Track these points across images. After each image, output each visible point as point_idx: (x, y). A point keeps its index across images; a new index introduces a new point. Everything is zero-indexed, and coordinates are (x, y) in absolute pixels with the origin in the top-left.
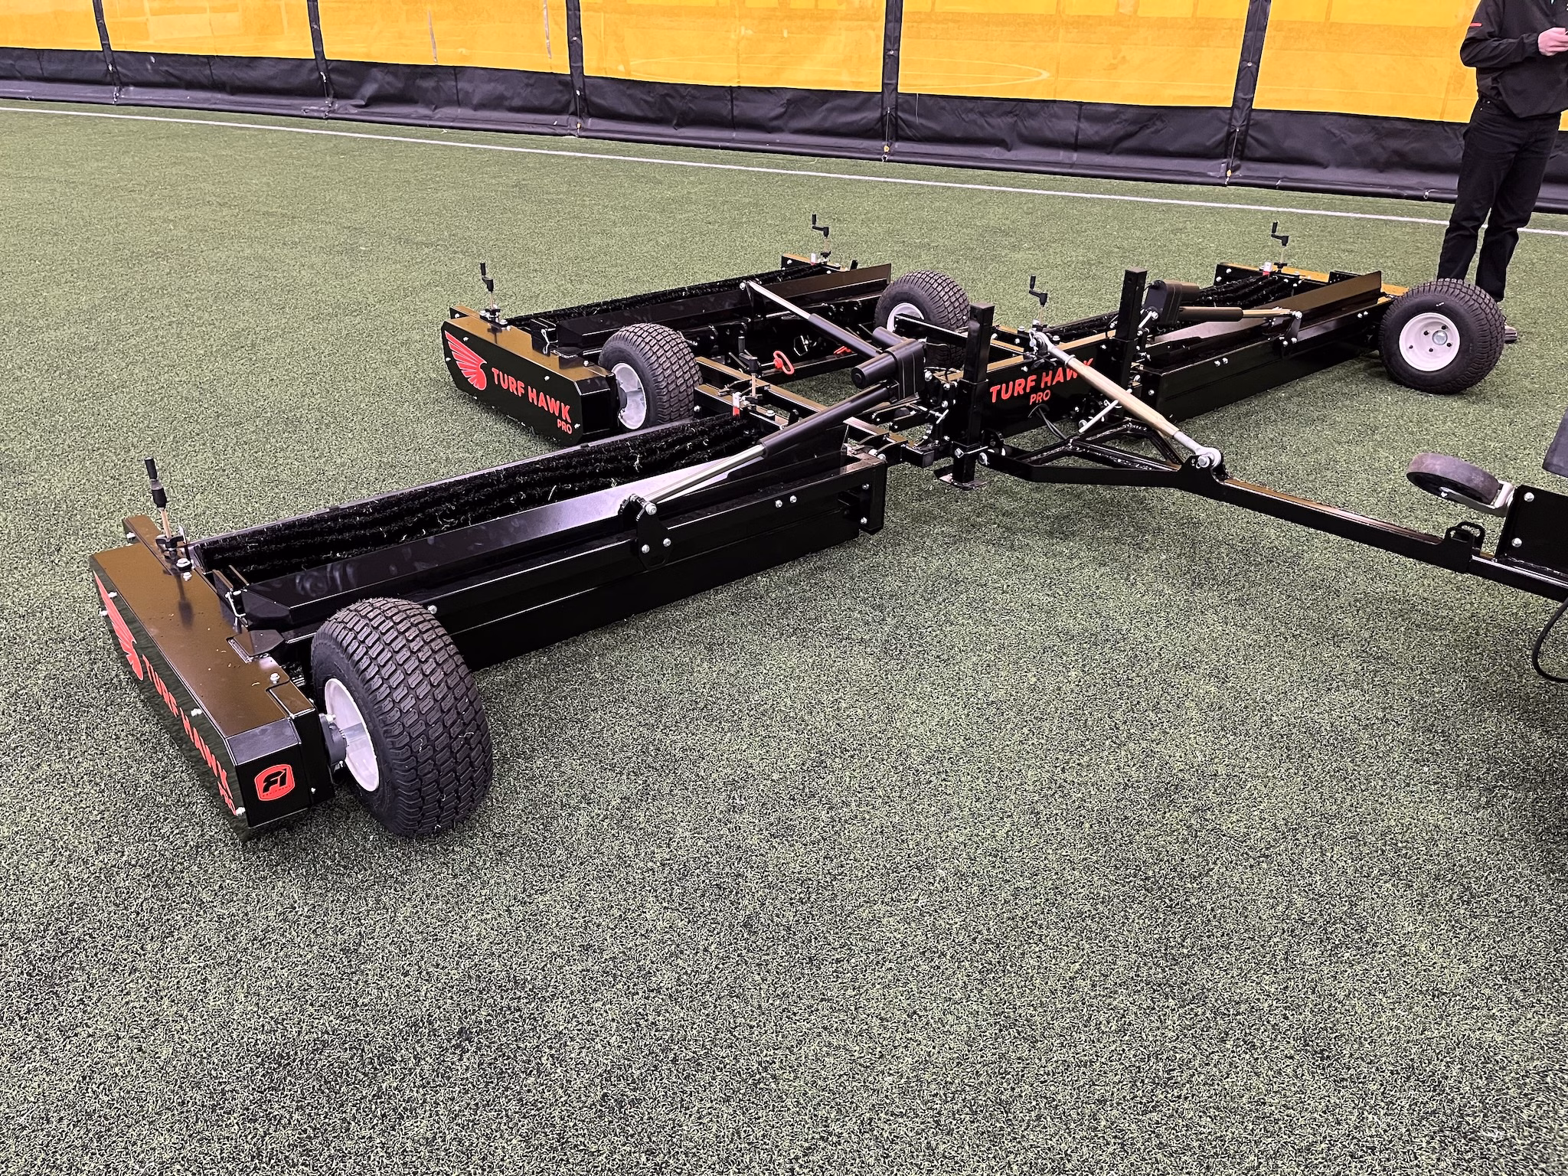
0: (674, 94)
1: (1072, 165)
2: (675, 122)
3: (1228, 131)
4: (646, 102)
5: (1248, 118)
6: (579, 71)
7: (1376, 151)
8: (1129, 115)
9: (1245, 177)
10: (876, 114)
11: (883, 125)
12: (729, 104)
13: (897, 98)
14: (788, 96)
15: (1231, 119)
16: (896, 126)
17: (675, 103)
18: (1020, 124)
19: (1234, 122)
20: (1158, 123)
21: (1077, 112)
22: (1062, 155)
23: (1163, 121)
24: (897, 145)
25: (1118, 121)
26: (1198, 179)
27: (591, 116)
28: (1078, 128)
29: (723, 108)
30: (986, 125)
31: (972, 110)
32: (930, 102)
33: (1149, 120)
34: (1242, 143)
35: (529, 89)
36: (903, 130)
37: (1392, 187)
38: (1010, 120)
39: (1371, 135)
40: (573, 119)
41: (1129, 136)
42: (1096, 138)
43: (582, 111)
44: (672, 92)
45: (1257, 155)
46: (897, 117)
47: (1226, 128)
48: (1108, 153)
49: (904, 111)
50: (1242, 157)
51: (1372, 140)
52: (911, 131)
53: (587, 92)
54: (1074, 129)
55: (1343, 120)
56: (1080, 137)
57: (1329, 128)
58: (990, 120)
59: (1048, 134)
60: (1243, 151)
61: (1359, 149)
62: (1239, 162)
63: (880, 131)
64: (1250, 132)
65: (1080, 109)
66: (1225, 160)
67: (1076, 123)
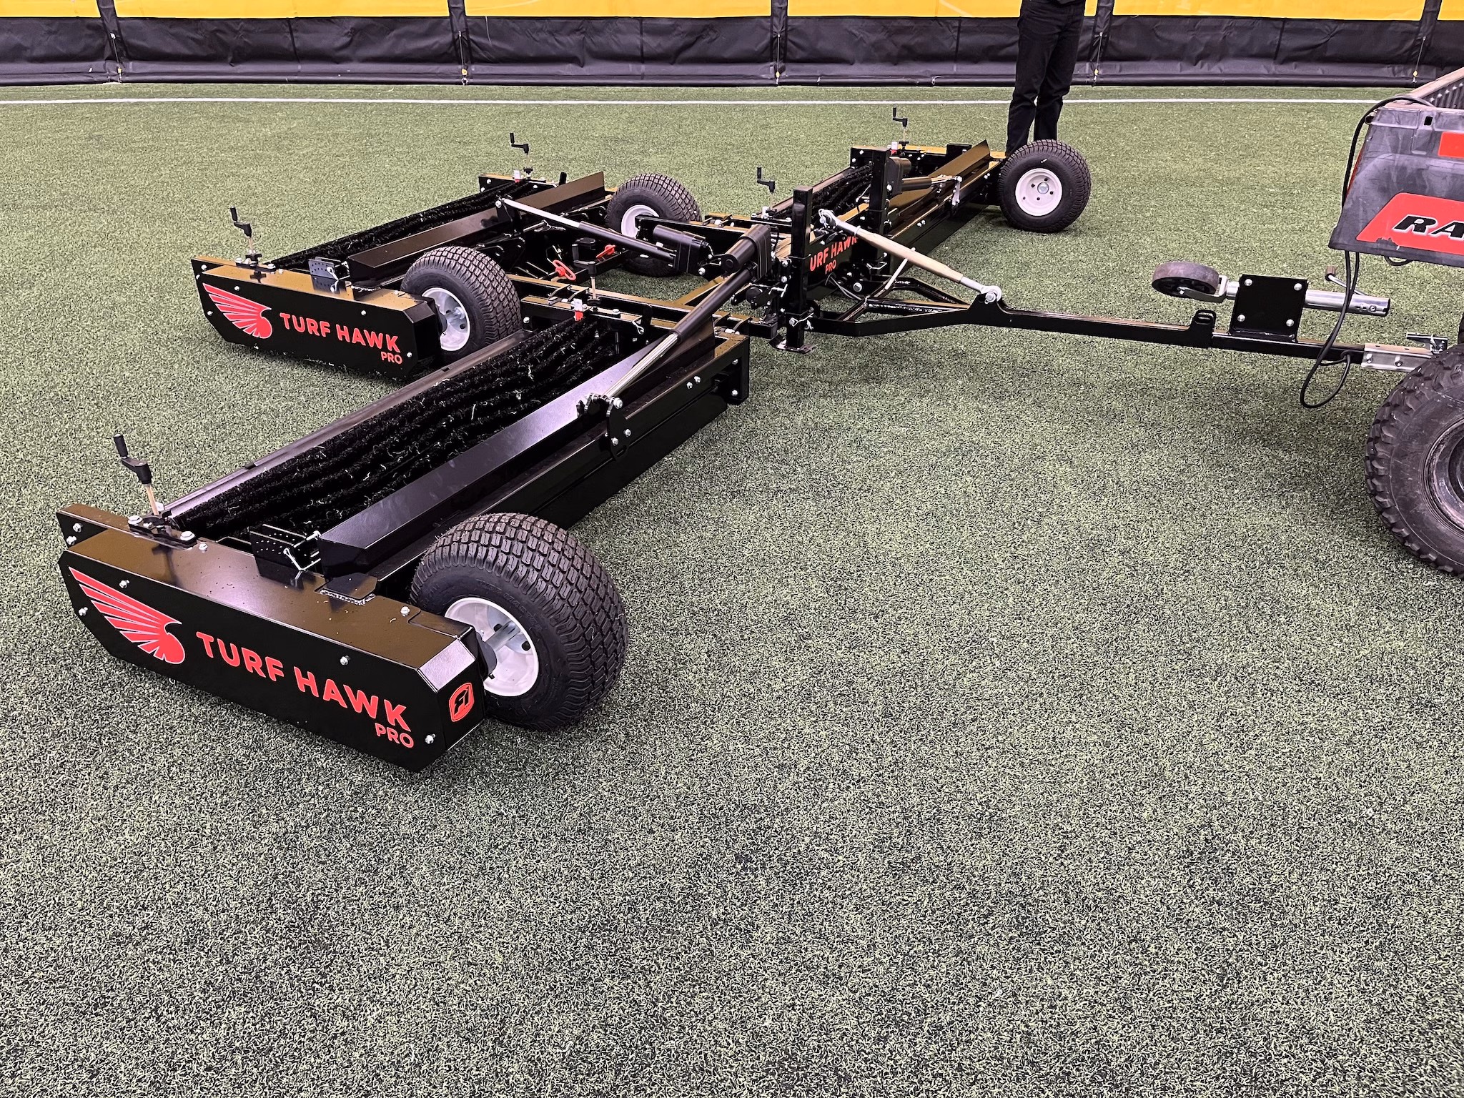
0: (227, 31)
1: (642, 76)
2: (230, 59)
3: (771, 37)
4: (193, 39)
5: (786, 24)
6: (111, 13)
7: (890, 47)
8: (685, 27)
9: (791, 77)
10: (448, 38)
11: (457, 49)
12: (289, 36)
13: (466, 22)
14: (352, 24)
15: (772, 27)
16: (469, 49)
17: (228, 38)
18: (588, 41)
19: (775, 30)
20: (711, 33)
21: (638, 26)
22: (631, 68)
23: (715, 32)
24: (473, 68)
25: (676, 33)
26: (754, 82)
27: (131, 59)
28: (642, 42)
29: (284, 41)
30: (556, 43)
31: (541, 30)
32: (499, 24)
33: (704, 30)
34: (784, 48)
35: (53, 37)
36: (477, 53)
37: (907, 77)
38: (578, 37)
39: (884, 33)
40: (109, 64)
41: (688, 46)
42: (659, 51)
43: (120, 54)
44: (223, 28)
45: (798, 57)
46: (469, 40)
47: (769, 35)
48: (672, 64)
49: (474, 34)
50: (785, 60)
51: (885, 38)
52: (485, 53)
53: (123, 33)
54: (638, 43)
55: (860, 22)
56: (645, 50)
57: (850, 29)
58: (560, 38)
59: (616, 49)
60: (785, 55)
61: (876, 46)
62: (783, 64)
63: (454, 55)
64: (790, 37)
65: (641, 24)
66: (772, 63)
67: (639, 36)
